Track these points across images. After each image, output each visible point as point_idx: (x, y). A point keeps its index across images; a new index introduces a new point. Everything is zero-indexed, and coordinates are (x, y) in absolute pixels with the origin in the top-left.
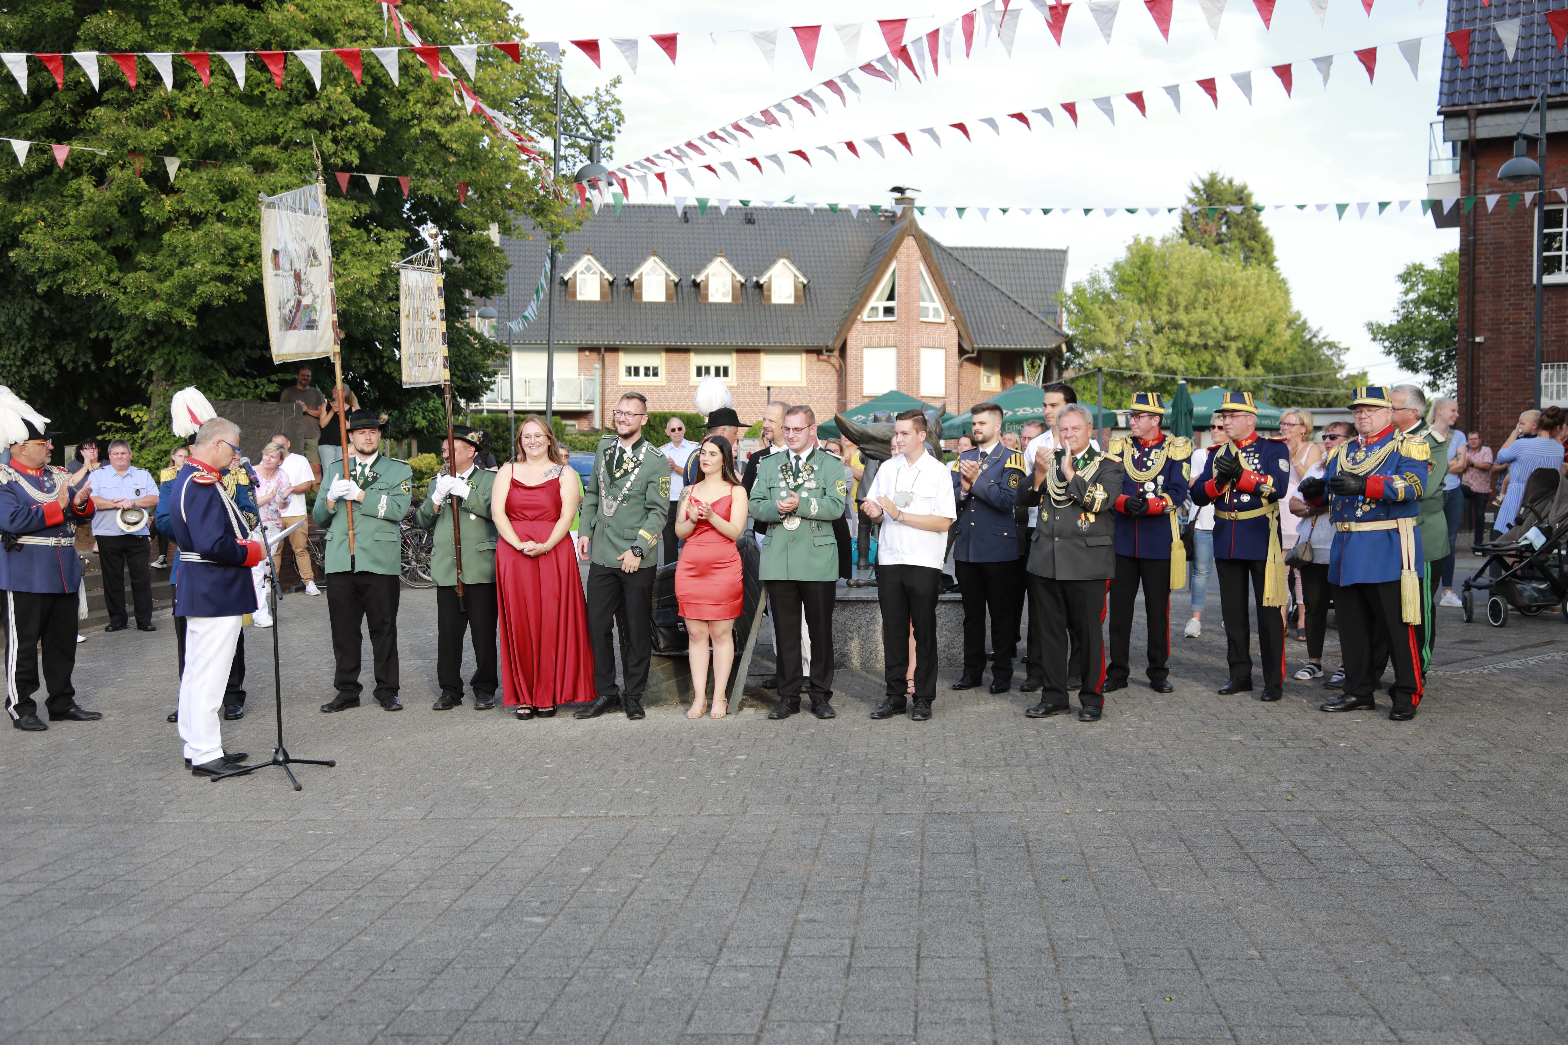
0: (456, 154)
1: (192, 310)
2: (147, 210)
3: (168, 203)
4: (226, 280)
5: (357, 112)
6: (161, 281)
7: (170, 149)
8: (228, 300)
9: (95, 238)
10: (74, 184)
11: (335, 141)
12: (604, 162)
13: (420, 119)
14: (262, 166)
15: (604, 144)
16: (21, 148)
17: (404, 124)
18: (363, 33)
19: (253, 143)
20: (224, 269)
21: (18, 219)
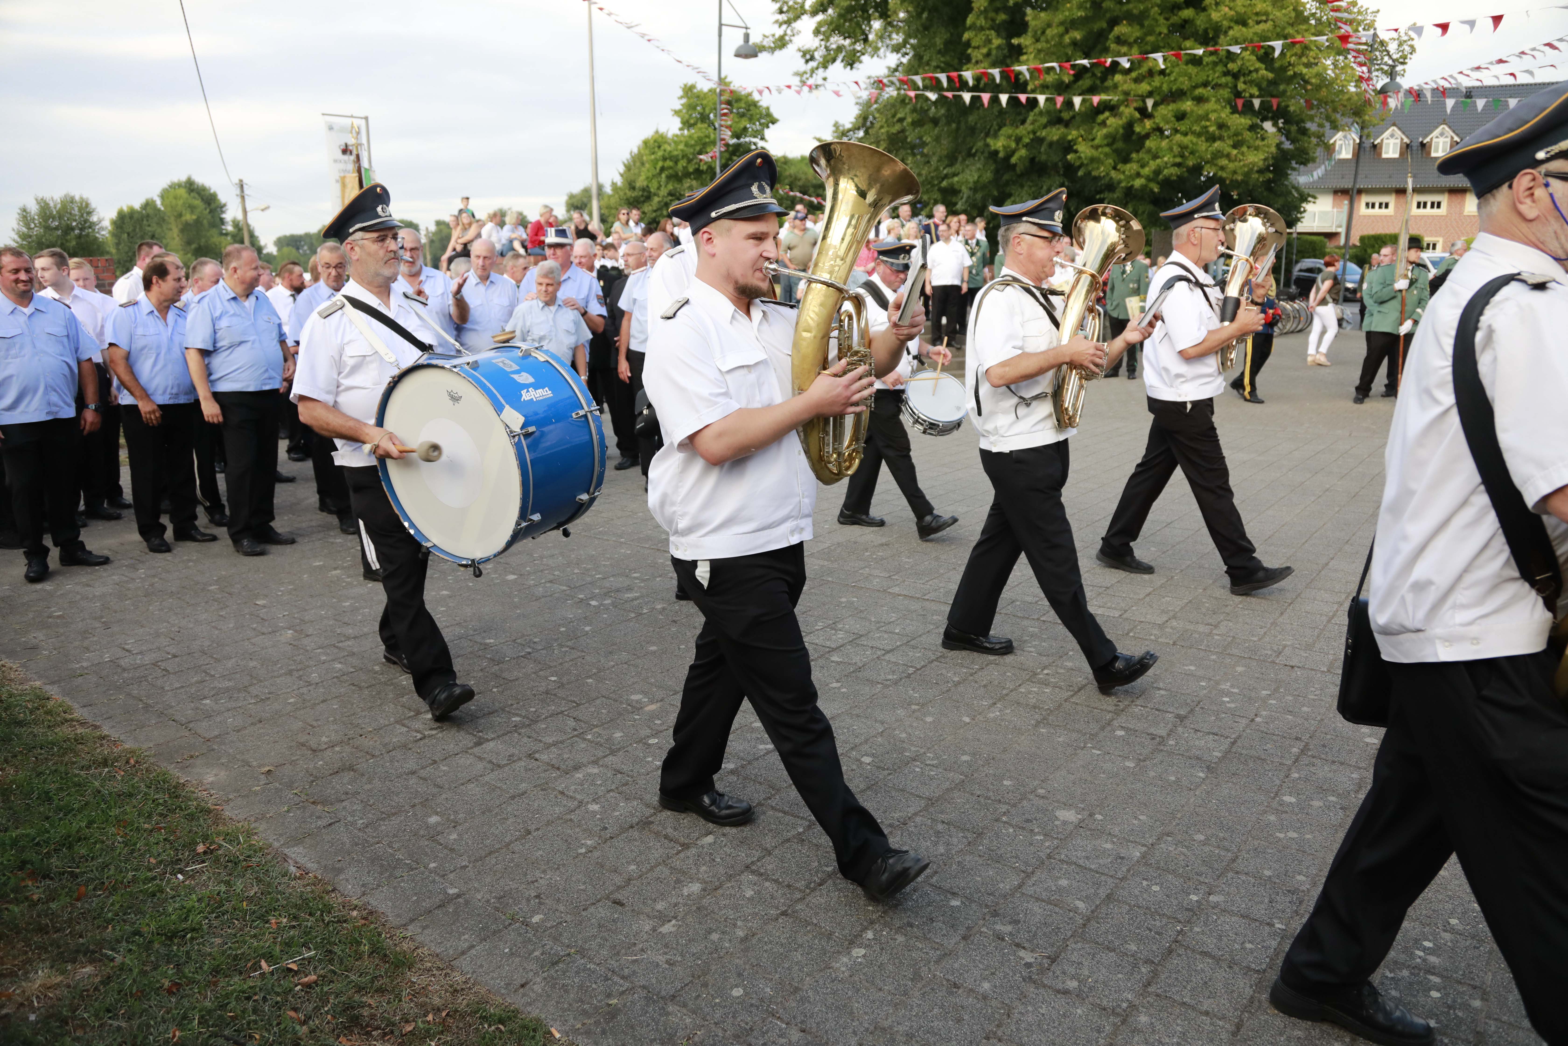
0: (1311, 84)
1: (1158, 183)
2: (1137, 129)
3: (1148, 124)
4: (1178, 165)
5: (1258, 65)
6: (1143, 166)
7: (1150, 94)
8: (1178, 176)
9: (1108, 145)
10: (1101, 117)
11: (1245, 83)
12: (1398, 79)
13: (1293, 65)
14: (1200, 100)
15: (1399, 68)
16: (1077, 101)
17: (1284, 69)
18: (1264, 18)
19: (1196, 87)
20: (1178, 160)
21: (1070, 138)
